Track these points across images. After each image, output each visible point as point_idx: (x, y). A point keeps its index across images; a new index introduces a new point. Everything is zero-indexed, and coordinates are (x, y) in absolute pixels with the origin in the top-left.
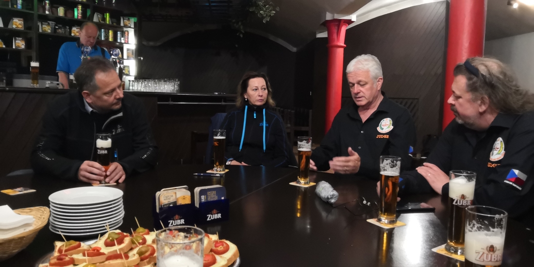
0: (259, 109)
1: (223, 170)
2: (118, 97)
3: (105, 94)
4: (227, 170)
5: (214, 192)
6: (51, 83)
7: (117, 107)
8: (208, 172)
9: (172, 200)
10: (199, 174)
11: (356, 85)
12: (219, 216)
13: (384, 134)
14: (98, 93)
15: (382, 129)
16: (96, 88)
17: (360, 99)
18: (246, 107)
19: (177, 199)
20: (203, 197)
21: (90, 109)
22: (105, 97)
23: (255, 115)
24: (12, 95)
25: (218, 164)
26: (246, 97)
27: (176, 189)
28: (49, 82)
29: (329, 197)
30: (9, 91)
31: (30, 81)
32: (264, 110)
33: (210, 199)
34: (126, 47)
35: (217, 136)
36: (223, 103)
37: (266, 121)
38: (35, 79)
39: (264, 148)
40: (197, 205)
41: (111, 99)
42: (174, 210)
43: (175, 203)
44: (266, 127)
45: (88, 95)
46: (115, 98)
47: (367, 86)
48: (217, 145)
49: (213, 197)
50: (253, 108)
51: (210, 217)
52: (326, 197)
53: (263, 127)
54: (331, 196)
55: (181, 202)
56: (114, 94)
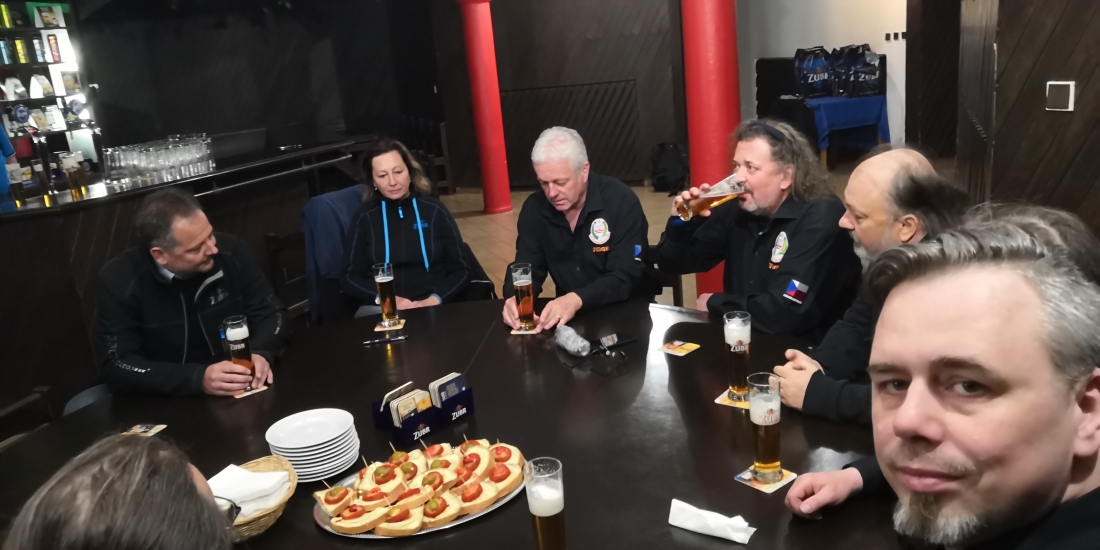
1: (399, 322)
2: (209, 253)
3: (189, 251)
4: (404, 321)
5: (454, 384)
7: (208, 267)
8: (376, 330)
9: (412, 408)
10: (372, 341)
11: (551, 184)
12: (464, 411)
13: (601, 246)
14: (178, 251)
15: (597, 237)
16: (175, 243)
18: (384, 203)
19: (417, 405)
20: (443, 394)
21: (171, 275)
22: (190, 256)
23: (401, 212)
32: (414, 201)
33: (451, 394)
34: (55, 71)
36: (305, 168)
37: (421, 218)
39: (427, 265)
40: (439, 406)
41: (199, 257)
42: (416, 419)
43: (415, 410)
44: (423, 229)
45: (160, 253)
46: (205, 255)
47: (569, 184)
49: (453, 391)
51: (456, 415)
53: (417, 230)
55: (422, 407)
56: (203, 248)
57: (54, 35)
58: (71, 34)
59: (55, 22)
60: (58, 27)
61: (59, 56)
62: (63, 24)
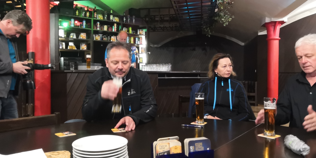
0: (226, 80)
1: (203, 123)
4: (206, 123)
5: (201, 144)
6: (98, 67)
8: (192, 123)
9: (166, 149)
10: (186, 125)
11: (303, 57)
17: (308, 68)
18: (216, 78)
19: (170, 149)
20: (191, 147)
23: (222, 83)
24: (76, 74)
25: (199, 118)
26: (216, 71)
27: (169, 139)
28: (97, 67)
29: (302, 150)
30: (75, 72)
31: (86, 66)
32: (229, 80)
34: (140, 46)
35: (197, 97)
36: (199, 77)
37: (231, 87)
38: (89, 65)
39: (231, 108)
40: (187, 154)
44: (231, 92)
47: (313, 58)
48: (198, 104)
49: (200, 147)
50: (221, 79)
52: (298, 150)
53: (229, 92)
54: (303, 149)
55: (174, 151)
57: (141, 37)
58: (146, 37)
59: (142, 34)
60: (143, 35)
61: (142, 43)
62: (144, 34)
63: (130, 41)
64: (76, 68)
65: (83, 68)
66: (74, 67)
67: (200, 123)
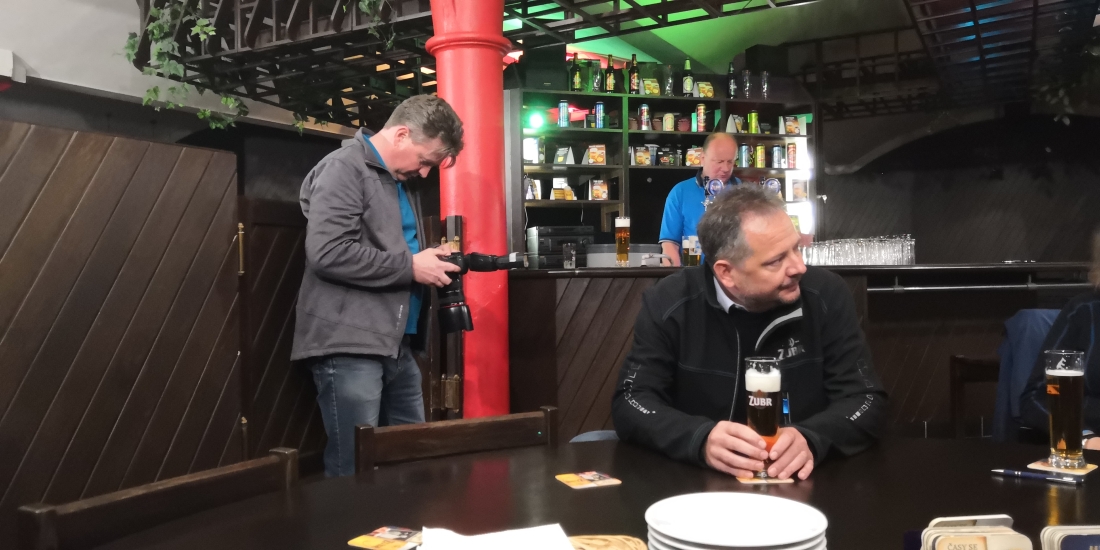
1: (1081, 466)
2: (793, 271)
6: (651, 257)
7: (790, 296)
8: (1031, 466)
10: (1010, 472)
14: (750, 264)
16: (745, 252)
21: (727, 303)
24: (585, 282)
25: (1063, 445)
27: (974, 523)
28: (647, 255)
30: (580, 276)
34: (789, 176)
35: (1054, 368)
36: (1032, 286)
38: (622, 251)
41: (776, 276)
45: (727, 269)
46: (787, 275)
56: (786, 264)
57: (794, 143)
58: (809, 142)
60: (798, 135)
61: (794, 165)
62: (804, 133)
63: (752, 160)
64: (581, 262)
65: (604, 259)
66: (574, 258)
67: (1066, 467)
